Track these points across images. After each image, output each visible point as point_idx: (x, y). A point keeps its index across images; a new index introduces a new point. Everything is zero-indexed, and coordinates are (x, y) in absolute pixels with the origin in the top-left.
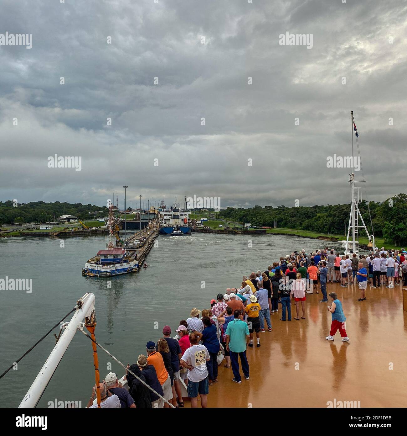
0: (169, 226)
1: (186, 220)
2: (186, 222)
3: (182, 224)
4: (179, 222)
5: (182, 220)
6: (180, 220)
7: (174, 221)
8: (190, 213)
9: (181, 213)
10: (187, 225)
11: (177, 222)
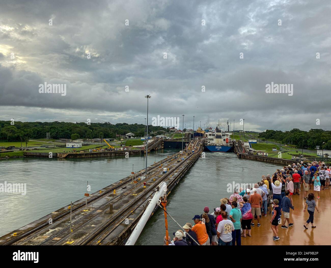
0: (213, 144)
1: (227, 140)
2: (227, 142)
3: (224, 143)
4: (221, 142)
5: (224, 140)
6: (222, 140)
7: (216, 140)
8: (231, 134)
9: (223, 134)
10: (228, 144)
11: (220, 142)
